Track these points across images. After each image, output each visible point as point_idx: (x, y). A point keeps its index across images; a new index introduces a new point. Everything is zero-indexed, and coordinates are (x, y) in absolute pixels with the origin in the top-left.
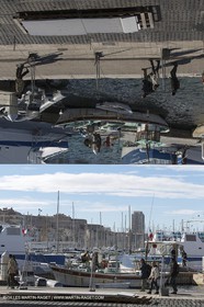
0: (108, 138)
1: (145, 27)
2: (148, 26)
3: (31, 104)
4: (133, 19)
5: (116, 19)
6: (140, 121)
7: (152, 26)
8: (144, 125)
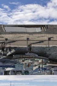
0: (29, 64)
1: (43, 30)
2: (44, 30)
3: (4, 54)
4: (40, 28)
5: (35, 28)
6: (40, 58)
7: (45, 30)
8: (41, 60)
